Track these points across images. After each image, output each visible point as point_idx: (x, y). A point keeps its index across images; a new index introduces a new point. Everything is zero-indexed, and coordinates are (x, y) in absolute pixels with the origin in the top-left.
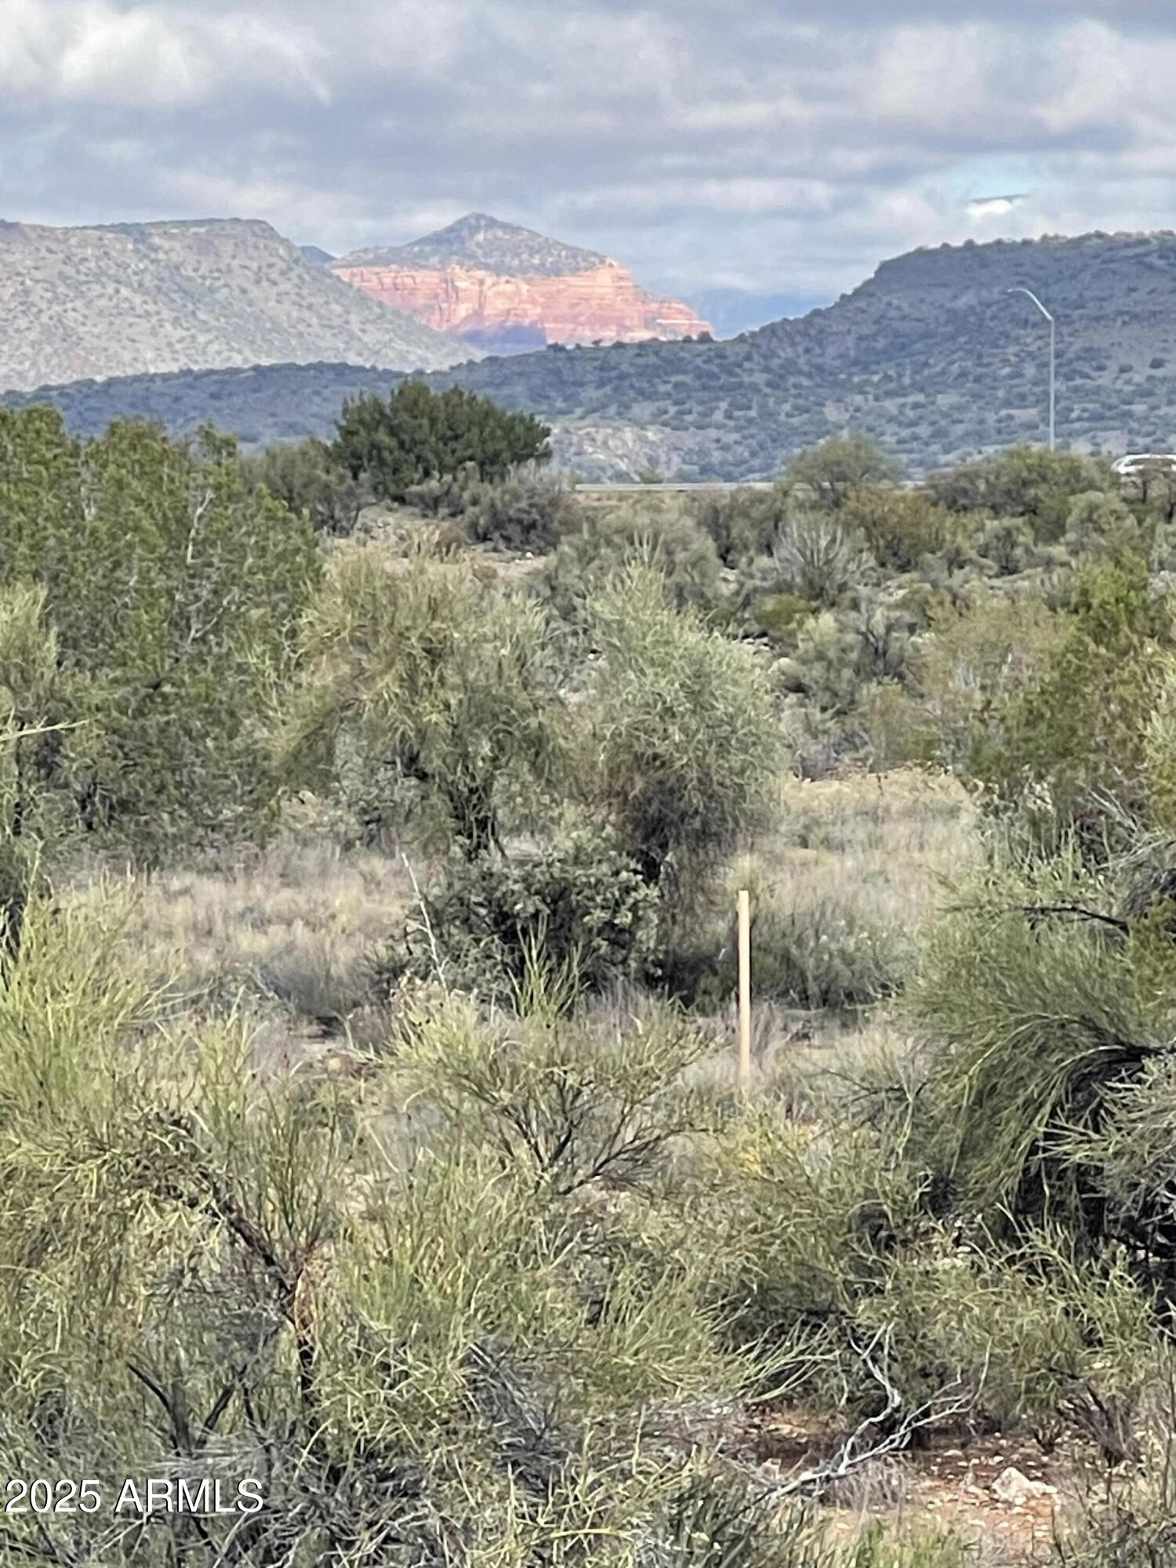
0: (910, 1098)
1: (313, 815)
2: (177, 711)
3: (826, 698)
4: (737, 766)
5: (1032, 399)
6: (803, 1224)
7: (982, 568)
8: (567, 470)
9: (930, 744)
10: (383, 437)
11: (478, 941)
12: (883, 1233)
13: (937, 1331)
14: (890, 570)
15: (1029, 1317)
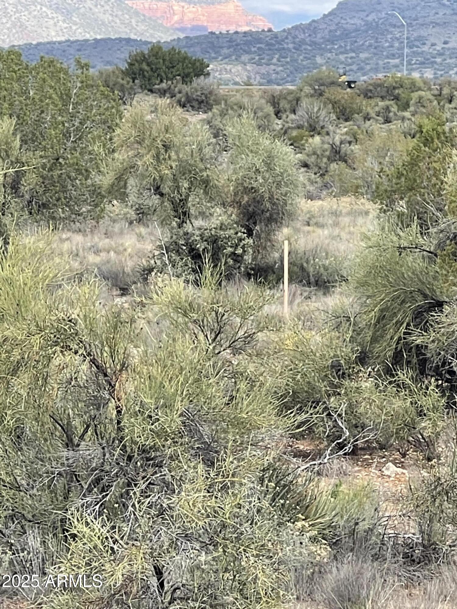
0: (352, 319)
1: (117, 210)
2: (66, 169)
3: (316, 170)
4: (284, 193)
5: (397, 56)
6: (310, 368)
7: (377, 120)
8: (215, 81)
9: (357, 187)
10: (145, 66)
11: (182, 259)
12: (341, 372)
13: (361, 410)
14: (341, 121)
15: (397, 404)
